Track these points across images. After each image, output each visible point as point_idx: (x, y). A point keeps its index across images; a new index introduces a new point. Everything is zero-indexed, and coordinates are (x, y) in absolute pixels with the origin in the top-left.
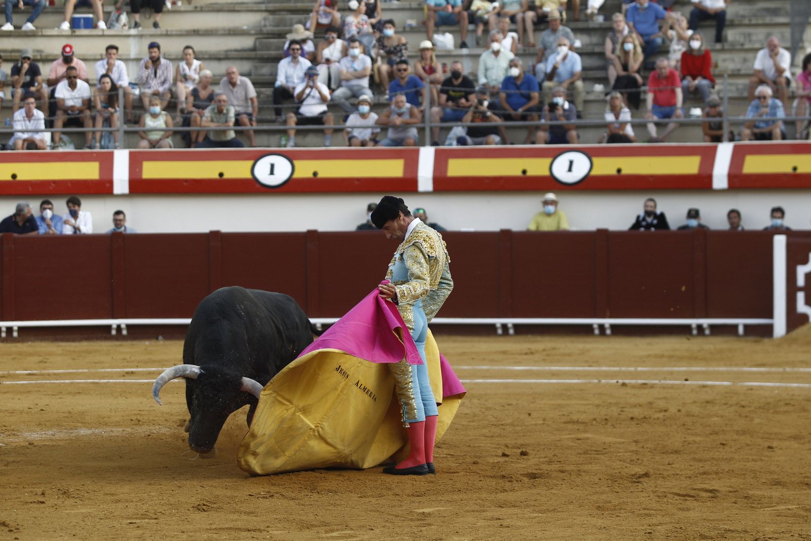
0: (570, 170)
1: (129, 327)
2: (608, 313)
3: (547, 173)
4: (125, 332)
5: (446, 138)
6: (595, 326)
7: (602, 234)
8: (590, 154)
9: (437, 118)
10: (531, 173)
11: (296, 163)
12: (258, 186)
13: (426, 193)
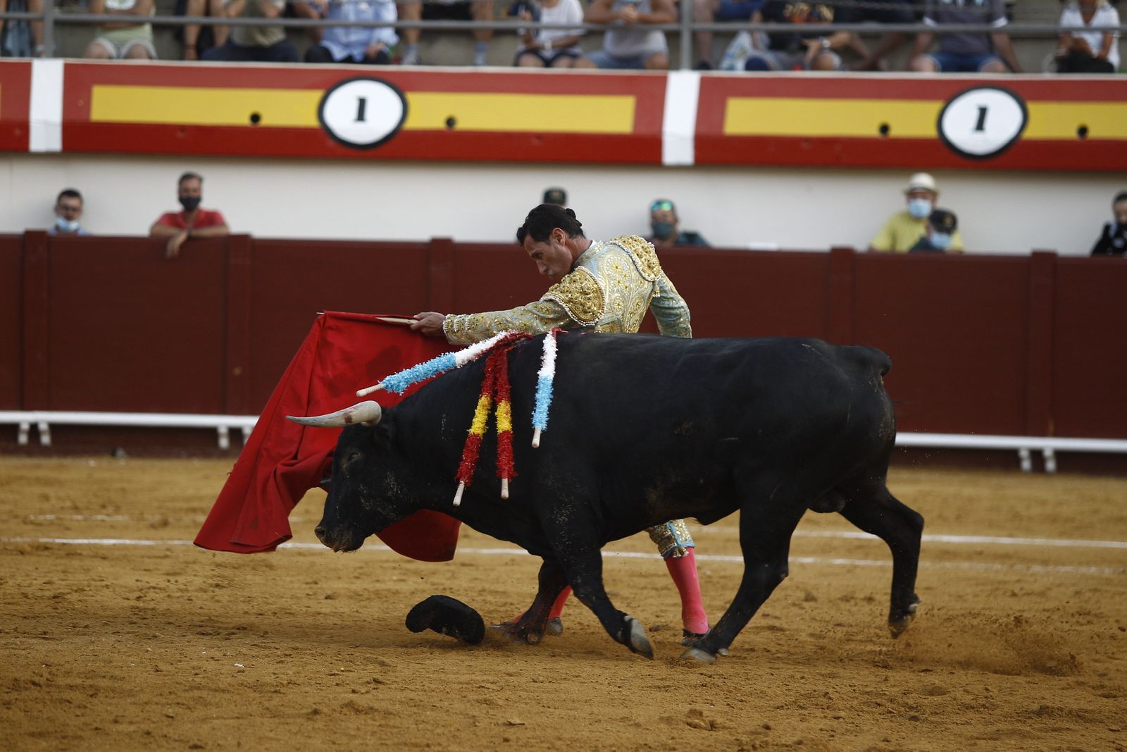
0: (980, 126)
1: (55, 428)
2: (1051, 428)
3: (931, 132)
4: (46, 439)
5: (723, 54)
6: (1024, 454)
7: (1043, 261)
8: (1022, 94)
9: (708, 14)
10: (897, 131)
11: (412, 97)
12: (331, 143)
13: (679, 169)
